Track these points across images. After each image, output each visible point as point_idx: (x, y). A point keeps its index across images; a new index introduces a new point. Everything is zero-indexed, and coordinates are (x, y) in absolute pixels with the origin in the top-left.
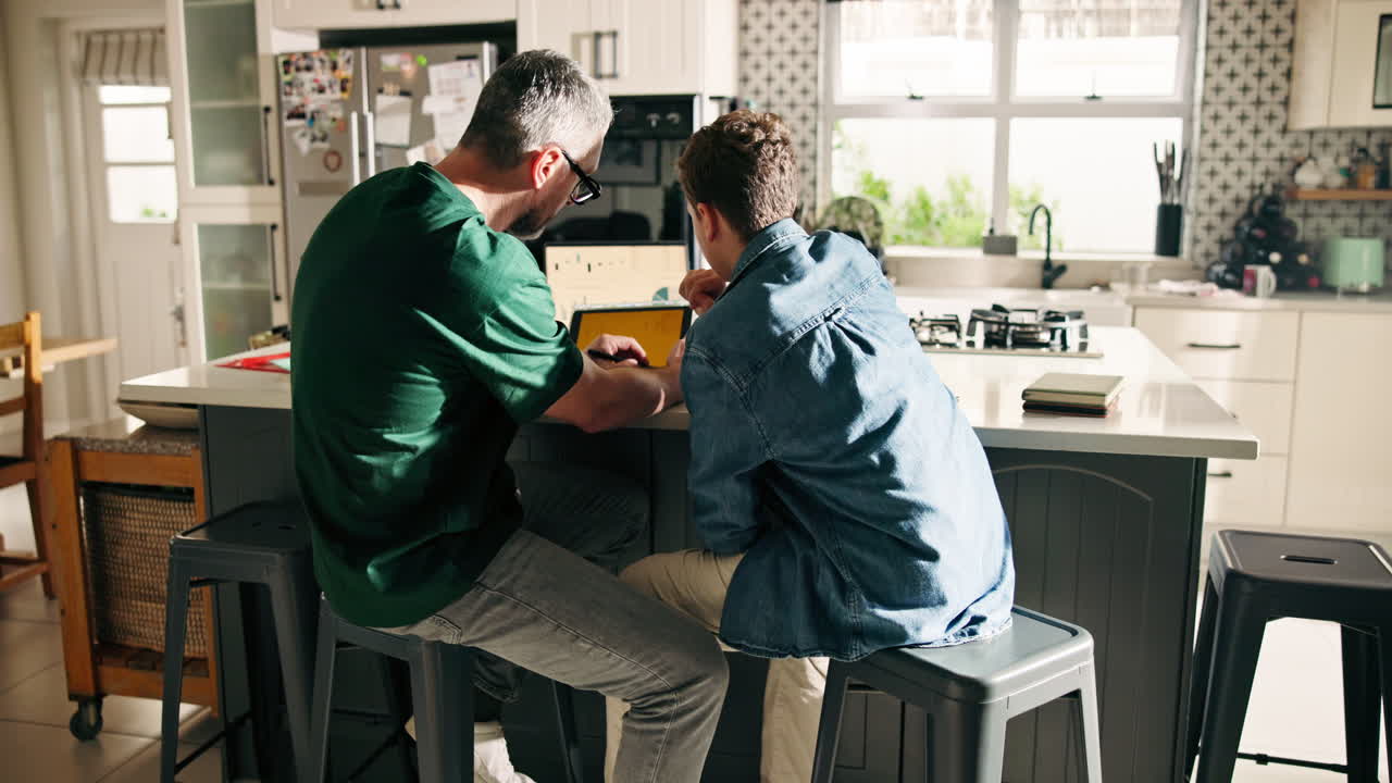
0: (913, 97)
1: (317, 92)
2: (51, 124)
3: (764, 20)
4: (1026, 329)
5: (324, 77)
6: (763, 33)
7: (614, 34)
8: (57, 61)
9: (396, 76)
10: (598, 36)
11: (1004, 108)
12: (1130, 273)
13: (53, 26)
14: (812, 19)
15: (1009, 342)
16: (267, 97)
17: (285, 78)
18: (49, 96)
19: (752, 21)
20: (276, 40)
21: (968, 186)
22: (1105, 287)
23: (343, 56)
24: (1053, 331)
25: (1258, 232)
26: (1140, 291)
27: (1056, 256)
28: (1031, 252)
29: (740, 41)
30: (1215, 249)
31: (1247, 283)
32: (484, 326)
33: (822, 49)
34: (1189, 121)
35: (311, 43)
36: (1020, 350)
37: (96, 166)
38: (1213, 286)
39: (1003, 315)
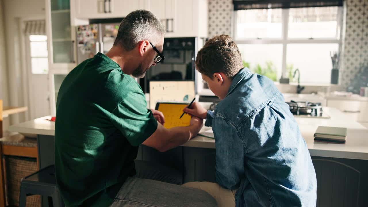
0: (258, 38)
1: (87, 37)
2: (16, 47)
3: (215, 16)
4: (302, 109)
5: (89, 32)
6: (215, 20)
7: (172, 20)
8: (19, 29)
9: (110, 32)
10: (167, 20)
11: (285, 41)
12: (324, 89)
13: (18, 20)
14: (229, 16)
15: (298, 113)
16: (73, 38)
17: (78, 32)
18: (16, 39)
19: (212, 16)
20: (76, 22)
21: (271, 64)
22: (316, 93)
23: (95, 26)
24: (312, 109)
25: (364, 77)
26: (328, 95)
27: (301, 84)
28: (294, 83)
29: (209, 22)
30: (349, 82)
31: (361, 92)
32: (118, 107)
33: (232, 24)
34: (340, 45)
35: (87, 23)
36: (302, 116)
37: (29, 58)
38: (351, 93)
39: (294, 104)
